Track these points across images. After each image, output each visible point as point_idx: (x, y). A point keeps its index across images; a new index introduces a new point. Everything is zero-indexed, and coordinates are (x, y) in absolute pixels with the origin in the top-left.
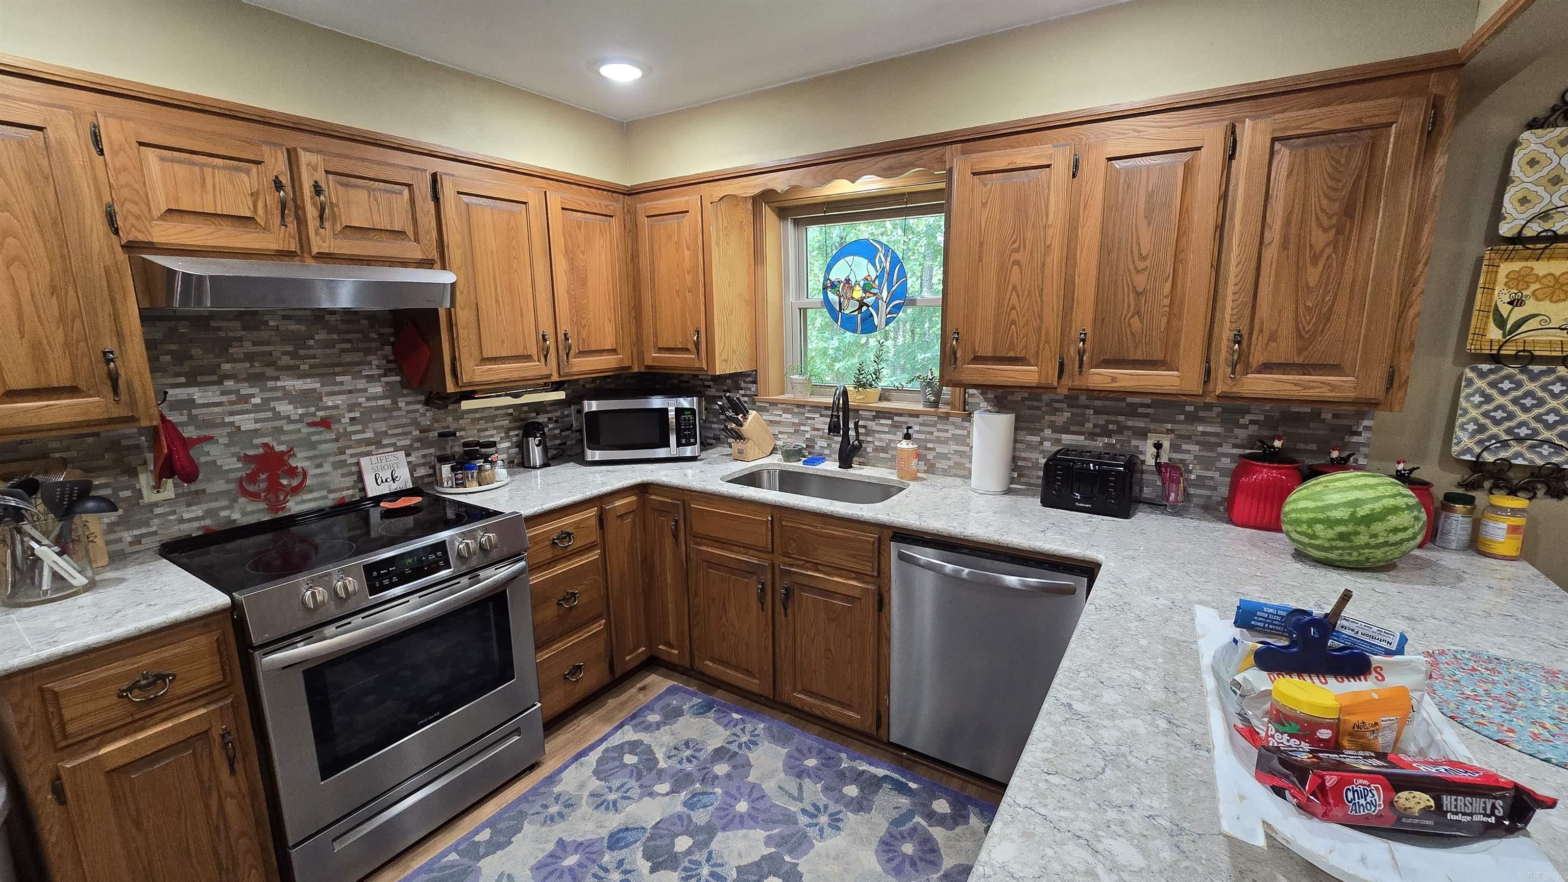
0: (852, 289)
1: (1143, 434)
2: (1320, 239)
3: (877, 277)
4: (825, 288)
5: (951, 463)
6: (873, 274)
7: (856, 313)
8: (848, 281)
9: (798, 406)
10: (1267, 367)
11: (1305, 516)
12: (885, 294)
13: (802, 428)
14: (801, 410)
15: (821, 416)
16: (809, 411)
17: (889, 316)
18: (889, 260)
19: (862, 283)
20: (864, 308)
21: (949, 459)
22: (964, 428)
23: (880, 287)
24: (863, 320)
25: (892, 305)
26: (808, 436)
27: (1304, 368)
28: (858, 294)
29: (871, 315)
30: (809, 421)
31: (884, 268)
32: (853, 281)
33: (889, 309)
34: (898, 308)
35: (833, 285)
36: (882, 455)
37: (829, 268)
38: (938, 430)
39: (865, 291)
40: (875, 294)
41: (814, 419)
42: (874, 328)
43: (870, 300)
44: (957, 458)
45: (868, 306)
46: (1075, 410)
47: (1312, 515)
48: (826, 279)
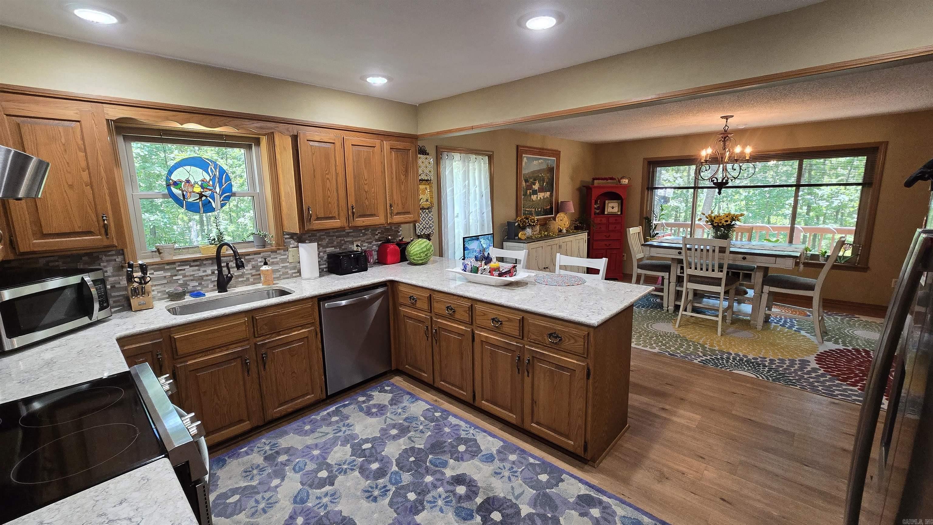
0: (193, 186)
1: (352, 243)
2: (403, 177)
3: (210, 179)
4: (168, 185)
5: (281, 273)
6: (208, 178)
7: (198, 201)
8: (188, 181)
9: (168, 264)
10: (398, 214)
11: (418, 252)
12: (218, 190)
13: (174, 278)
14: (173, 266)
15: (191, 266)
16: (179, 266)
17: (222, 202)
18: (218, 170)
19: (200, 183)
20: (204, 198)
21: (280, 271)
22: (285, 255)
23: (214, 185)
24: (204, 205)
25: (223, 196)
26: (181, 282)
27: (404, 213)
28: (198, 189)
29: (210, 202)
30: (180, 272)
31: (215, 175)
32: (193, 182)
33: (222, 198)
34: (228, 198)
35: (175, 184)
36: (240, 280)
37: (170, 172)
38: (272, 258)
39: (202, 186)
40: (210, 190)
41: (184, 270)
42: (213, 210)
43: (208, 193)
44: (284, 270)
45: (206, 197)
46: (329, 238)
47: (419, 252)
48: (168, 179)
